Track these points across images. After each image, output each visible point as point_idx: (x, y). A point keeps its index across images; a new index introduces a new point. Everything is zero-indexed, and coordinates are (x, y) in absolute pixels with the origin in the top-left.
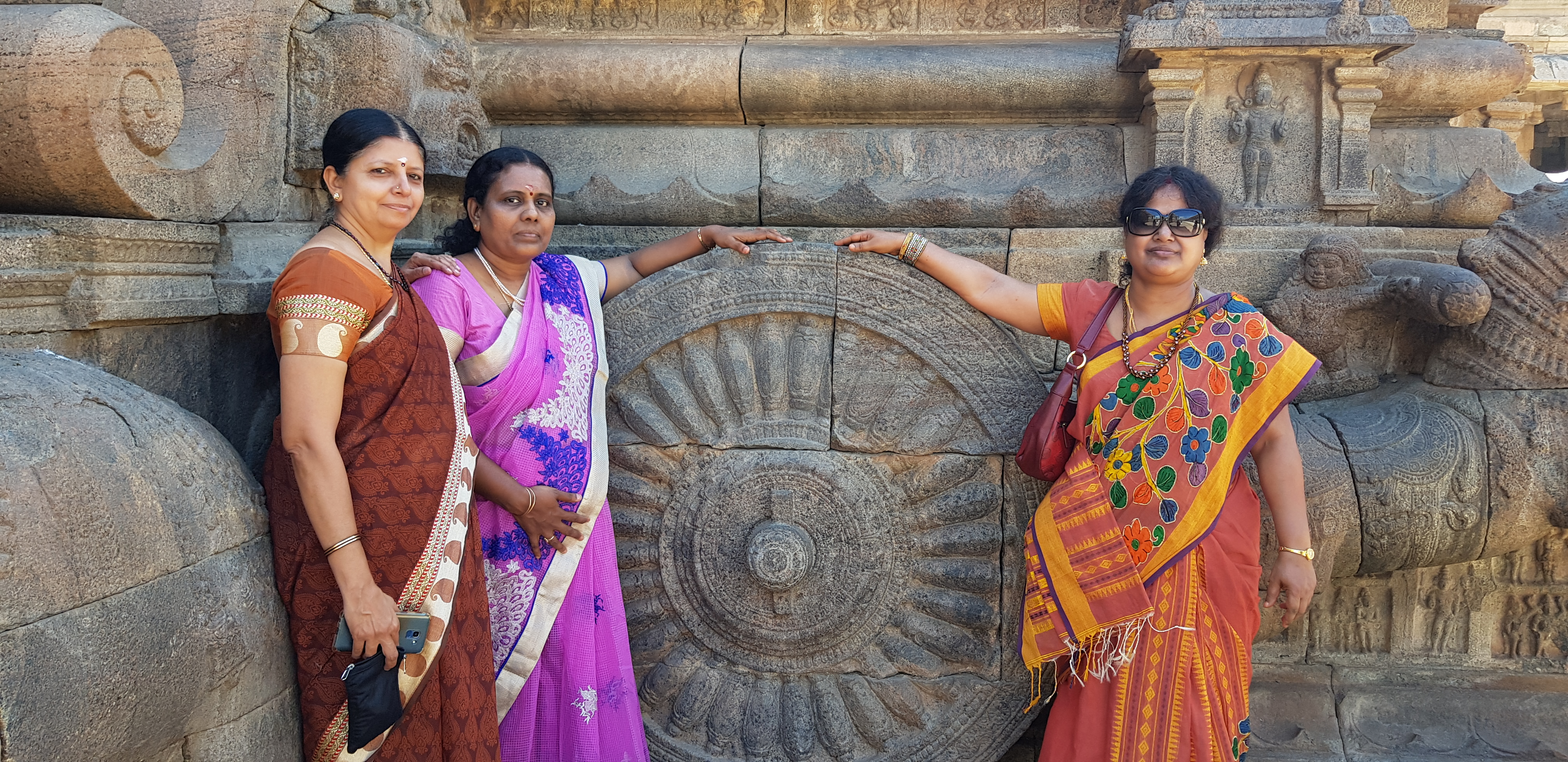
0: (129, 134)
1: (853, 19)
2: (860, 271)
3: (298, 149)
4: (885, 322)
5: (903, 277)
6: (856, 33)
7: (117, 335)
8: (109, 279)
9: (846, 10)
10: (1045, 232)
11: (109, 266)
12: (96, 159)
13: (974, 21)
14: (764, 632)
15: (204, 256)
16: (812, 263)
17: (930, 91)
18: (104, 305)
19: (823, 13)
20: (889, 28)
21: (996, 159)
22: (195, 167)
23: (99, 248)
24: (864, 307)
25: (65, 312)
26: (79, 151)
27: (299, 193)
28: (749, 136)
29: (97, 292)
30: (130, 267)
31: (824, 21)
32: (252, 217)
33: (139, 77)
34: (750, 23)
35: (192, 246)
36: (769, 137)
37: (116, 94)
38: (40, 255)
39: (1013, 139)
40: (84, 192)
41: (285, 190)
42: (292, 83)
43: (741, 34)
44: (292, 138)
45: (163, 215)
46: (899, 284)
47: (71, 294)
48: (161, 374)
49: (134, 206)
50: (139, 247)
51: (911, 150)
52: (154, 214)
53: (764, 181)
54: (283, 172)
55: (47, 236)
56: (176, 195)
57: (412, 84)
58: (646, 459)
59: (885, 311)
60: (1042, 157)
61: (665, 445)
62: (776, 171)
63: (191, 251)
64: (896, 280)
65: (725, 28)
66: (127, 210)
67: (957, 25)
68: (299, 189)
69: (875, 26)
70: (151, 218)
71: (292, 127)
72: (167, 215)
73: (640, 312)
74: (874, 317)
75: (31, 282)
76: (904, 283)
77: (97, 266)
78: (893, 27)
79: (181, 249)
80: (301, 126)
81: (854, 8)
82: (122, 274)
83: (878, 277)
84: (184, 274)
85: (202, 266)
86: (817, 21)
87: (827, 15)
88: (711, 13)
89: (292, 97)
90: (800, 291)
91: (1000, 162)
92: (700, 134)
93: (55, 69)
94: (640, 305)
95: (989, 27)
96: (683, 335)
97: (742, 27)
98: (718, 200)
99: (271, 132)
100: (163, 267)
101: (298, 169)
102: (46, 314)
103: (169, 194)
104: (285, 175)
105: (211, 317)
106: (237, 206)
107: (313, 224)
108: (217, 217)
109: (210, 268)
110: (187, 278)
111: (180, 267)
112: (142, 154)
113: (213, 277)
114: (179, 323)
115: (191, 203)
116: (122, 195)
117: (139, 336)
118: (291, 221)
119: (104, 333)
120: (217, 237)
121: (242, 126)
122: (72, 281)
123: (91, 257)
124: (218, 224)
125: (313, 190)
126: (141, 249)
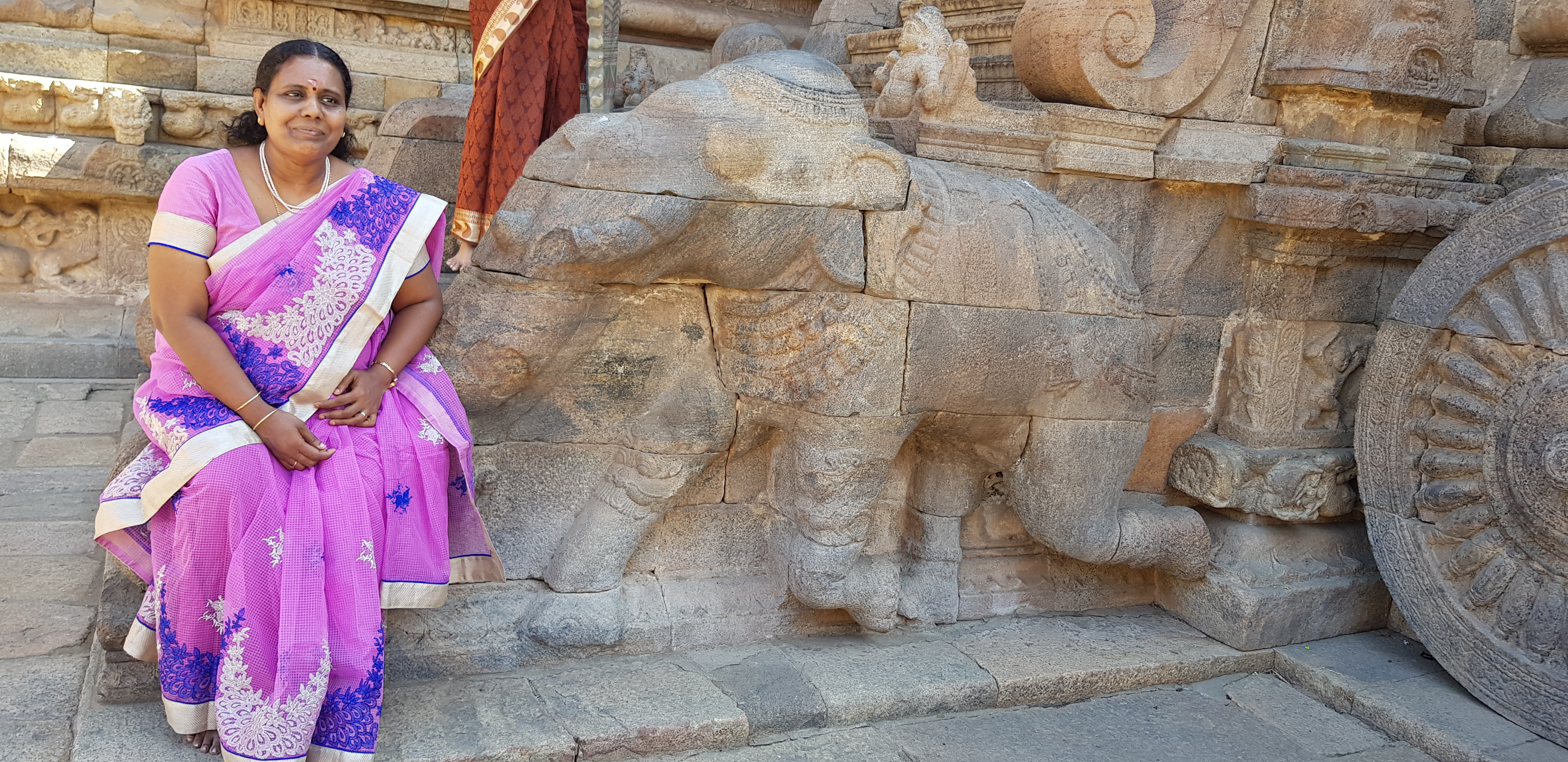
0: (1106, 52)
3: (1267, 69)
7: (1071, 179)
8: (1071, 143)
11: (1072, 135)
12: (1079, 68)
14: (1557, 533)
15: (1149, 137)
18: (1063, 159)
22: (1156, 76)
23: (1067, 123)
25: (1043, 161)
26: (1071, 63)
27: (1264, 104)
29: (1061, 150)
30: (1088, 138)
32: (1212, 117)
33: (1119, 16)
35: (1139, 129)
37: (1101, 27)
38: (1037, 125)
40: (1074, 89)
41: (1251, 101)
42: (1274, 20)
44: (1265, 62)
45: (1121, 107)
47: (1049, 150)
48: (1100, 210)
49: (1102, 100)
50: (1097, 125)
52: (1115, 106)
54: (1251, 86)
55: (1044, 113)
56: (1135, 95)
57: (1376, 15)
58: (1492, 352)
61: (1510, 342)
63: (1139, 132)
66: (1099, 102)
68: (1265, 101)
70: (1112, 108)
71: (1266, 53)
72: (1126, 107)
73: (1514, 216)
75: (1023, 140)
77: (1064, 134)
79: (1131, 130)
80: (1273, 52)
82: (1081, 141)
84: (1130, 148)
85: (1147, 144)
89: (1271, 30)
93: (1066, 12)
94: (1514, 210)
96: (1547, 241)
99: (1244, 56)
100: (1114, 141)
101: (1265, 85)
102: (1030, 160)
103: (1130, 94)
104: (1253, 89)
105: (1148, 179)
106: (1191, 106)
107: (1270, 127)
108: (1167, 112)
109: (1153, 146)
110: (1133, 151)
111: (1128, 143)
112: (1114, 66)
113: (1156, 153)
114: (1121, 179)
115: (1147, 101)
116: (1094, 92)
117: (1087, 182)
118: (1251, 123)
119: (1062, 176)
120: (1164, 126)
121: (1203, 50)
122: (1050, 142)
123: (1063, 128)
124: (1168, 117)
125: (1279, 102)
126: (1099, 127)
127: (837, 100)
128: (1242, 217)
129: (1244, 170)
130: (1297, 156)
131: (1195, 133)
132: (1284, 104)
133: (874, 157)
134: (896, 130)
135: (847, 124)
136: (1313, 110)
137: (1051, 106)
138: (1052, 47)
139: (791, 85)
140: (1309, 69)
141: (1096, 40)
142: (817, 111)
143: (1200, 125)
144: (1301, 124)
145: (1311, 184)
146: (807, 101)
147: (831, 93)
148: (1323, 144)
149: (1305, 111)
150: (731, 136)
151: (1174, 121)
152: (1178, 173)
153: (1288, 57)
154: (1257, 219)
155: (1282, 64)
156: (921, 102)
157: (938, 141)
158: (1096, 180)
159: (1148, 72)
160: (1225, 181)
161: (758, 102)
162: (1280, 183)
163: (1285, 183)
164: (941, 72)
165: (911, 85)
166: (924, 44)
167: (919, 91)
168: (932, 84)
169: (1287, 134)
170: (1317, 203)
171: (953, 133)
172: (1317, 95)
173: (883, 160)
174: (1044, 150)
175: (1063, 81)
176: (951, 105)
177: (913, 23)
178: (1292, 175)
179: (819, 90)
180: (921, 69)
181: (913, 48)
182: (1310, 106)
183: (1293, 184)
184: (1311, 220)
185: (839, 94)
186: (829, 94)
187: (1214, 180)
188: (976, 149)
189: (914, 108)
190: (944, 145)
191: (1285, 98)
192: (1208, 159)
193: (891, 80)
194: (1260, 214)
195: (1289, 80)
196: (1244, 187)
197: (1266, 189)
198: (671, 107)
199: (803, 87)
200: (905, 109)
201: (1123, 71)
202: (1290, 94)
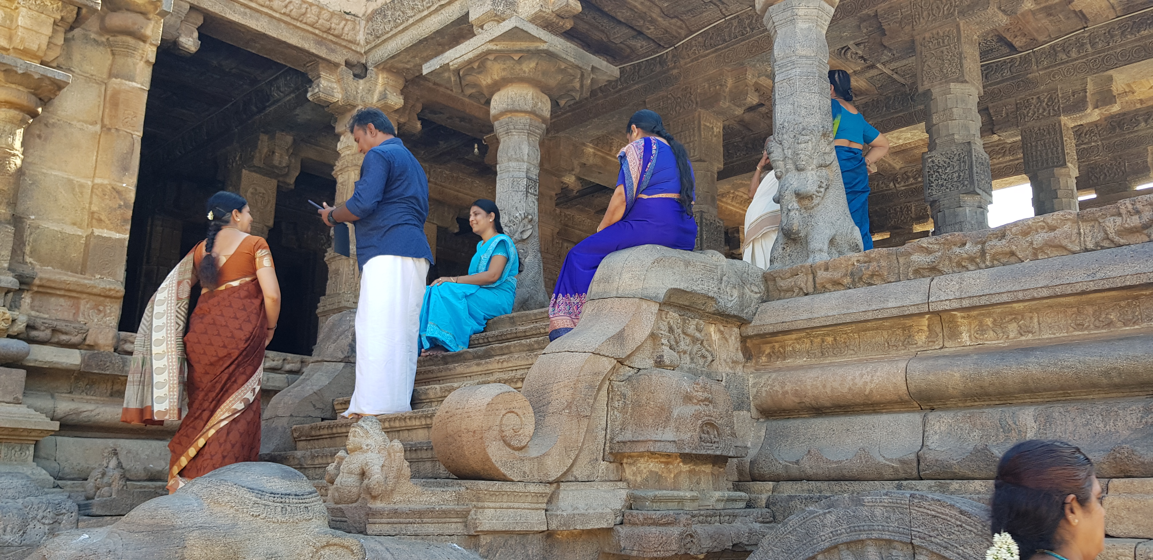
0: (503, 440)
1: (991, 332)
2: (925, 511)
3: (610, 442)
4: (946, 548)
5: (955, 515)
6: (994, 342)
7: (489, 539)
8: (486, 510)
9: (985, 327)
10: (1136, 481)
11: (486, 504)
12: (486, 454)
13: (1083, 325)
15: (541, 499)
16: (893, 505)
17: (1044, 379)
18: (481, 523)
19: (969, 331)
20: (1019, 336)
21: (1101, 425)
22: (539, 455)
23: (481, 495)
24: (931, 537)
25: (466, 526)
26: (479, 450)
27: (612, 466)
28: (917, 418)
29: (479, 516)
30: (498, 505)
31: (970, 336)
32: (580, 479)
33: (510, 415)
34: (920, 343)
35: (533, 494)
36: (930, 418)
37: (498, 423)
38: (459, 498)
39: (1116, 409)
40: (483, 469)
41: (603, 465)
42: (609, 408)
43: (913, 351)
44: (608, 437)
45: (518, 479)
46: (953, 520)
47: (470, 517)
49: (504, 475)
51: (1033, 421)
52: (514, 479)
53: (924, 448)
54: (602, 455)
55: (463, 489)
56: (527, 469)
57: (673, 403)
59: (945, 540)
60: (1141, 422)
62: (933, 441)
63: (533, 497)
64: (951, 517)
65: (903, 348)
66: (502, 477)
67: (1071, 329)
68: (612, 464)
69: (1008, 336)
70: (512, 481)
71: (608, 431)
72: (521, 479)
73: (790, 537)
74: (938, 544)
75: (450, 511)
76: (957, 519)
77: (480, 504)
78: (1022, 335)
79: (527, 496)
80: (612, 430)
81: (991, 325)
82: (493, 508)
83: (938, 515)
84: (528, 509)
85: (540, 505)
86: (965, 337)
87: (972, 332)
88: (893, 339)
89: (609, 416)
90: (887, 524)
91: (1105, 427)
92: (885, 418)
93: (472, 414)
94: (790, 532)
95: (1097, 327)
96: (816, 553)
97: (915, 346)
98: (888, 463)
99: (594, 434)
100: (516, 505)
101: (611, 453)
102: (455, 527)
103: (523, 469)
104: (603, 457)
105: (543, 532)
106: (565, 474)
107: (619, 483)
108: (550, 480)
109: (544, 506)
110: (530, 511)
111: (526, 505)
112: (510, 450)
113: (546, 510)
114: (524, 534)
115: (535, 473)
116: (498, 470)
117: (500, 540)
118: (606, 481)
119: (482, 537)
120: (549, 490)
121: (569, 433)
122: (470, 511)
123: (479, 500)
124: (551, 483)
125: (622, 464)
126: (504, 496)
127: (301, 501)
128: (612, 552)
129: (608, 517)
130: (641, 503)
131: (571, 493)
132: (624, 465)
133: (335, 545)
134: (348, 514)
135: (311, 519)
136: (645, 468)
137: (468, 483)
138: (465, 439)
139: (261, 493)
140: (638, 441)
141: (495, 432)
142: (284, 512)
143: (573, 486)
144: (639, 479)
145: (655, 523)
146: (276, 504)
147: (296, 495)
148: (657, 493)
149: (640, 469)
150: (208, 542)
151: (555, 485)
152: (565, 525)
153: (623, 433)
154: (623, 553)
155: (620, 438)
156: (368, 490)
157: (384, 520)
158: (507, 536)
159: (533, 452)
160: (596, 527)
161: (232, 510)
162: (634, 524)
163: (637, 524)
164: (383, 466)
165: (358, 477)
166: (367, 445)
167: (366, 481)
168: (376, 476)
169: (631, 486)
170: (662, 537)
171: (395, 513)
172: (646, 458)
173: (342, 547)
174: (466, 517)
175: (474, 464)
176: (392, 490)
177: (357, 430)
178: (641, 518)
179: (286, 495)
180: (366, 464)
181: (358, 448)
182: (643, 466)
183: (642, 525)
184: (660, 551)
185: (303, 495)
186: (293, 497)
187: (589, 527)
188: (415, 523)
189: (362, 496)
190: (388, 523)
191: (625, 461)
192: (583, 511)
193: (341, 474)
194: (624, 549)
195: (626, 450)
196: (609, 530)
197: (625, 529)
198: (151, 522)
199: (271, 493)
200: (354, 497)
201: (516, 453)
202: (628, 458)
